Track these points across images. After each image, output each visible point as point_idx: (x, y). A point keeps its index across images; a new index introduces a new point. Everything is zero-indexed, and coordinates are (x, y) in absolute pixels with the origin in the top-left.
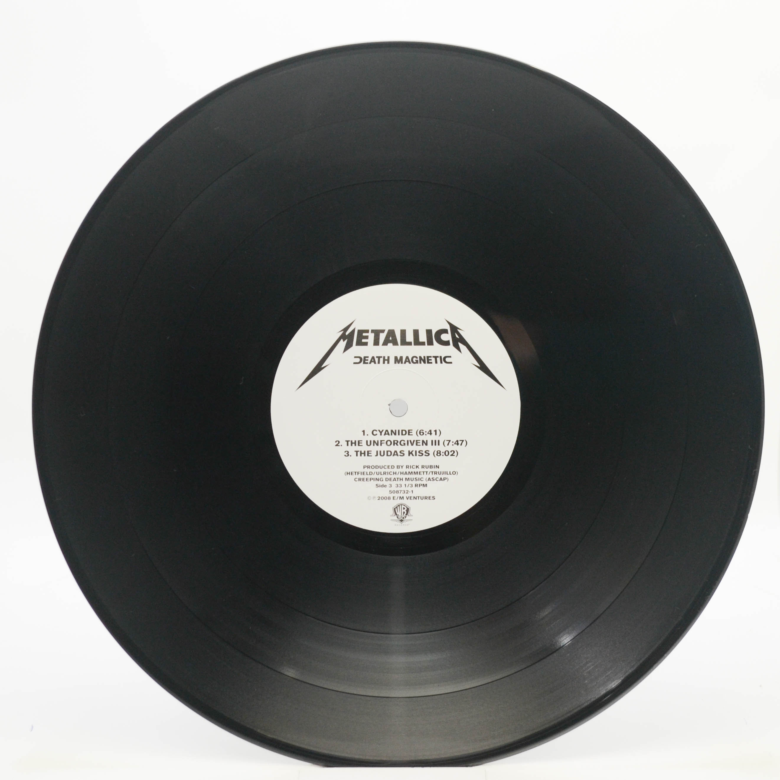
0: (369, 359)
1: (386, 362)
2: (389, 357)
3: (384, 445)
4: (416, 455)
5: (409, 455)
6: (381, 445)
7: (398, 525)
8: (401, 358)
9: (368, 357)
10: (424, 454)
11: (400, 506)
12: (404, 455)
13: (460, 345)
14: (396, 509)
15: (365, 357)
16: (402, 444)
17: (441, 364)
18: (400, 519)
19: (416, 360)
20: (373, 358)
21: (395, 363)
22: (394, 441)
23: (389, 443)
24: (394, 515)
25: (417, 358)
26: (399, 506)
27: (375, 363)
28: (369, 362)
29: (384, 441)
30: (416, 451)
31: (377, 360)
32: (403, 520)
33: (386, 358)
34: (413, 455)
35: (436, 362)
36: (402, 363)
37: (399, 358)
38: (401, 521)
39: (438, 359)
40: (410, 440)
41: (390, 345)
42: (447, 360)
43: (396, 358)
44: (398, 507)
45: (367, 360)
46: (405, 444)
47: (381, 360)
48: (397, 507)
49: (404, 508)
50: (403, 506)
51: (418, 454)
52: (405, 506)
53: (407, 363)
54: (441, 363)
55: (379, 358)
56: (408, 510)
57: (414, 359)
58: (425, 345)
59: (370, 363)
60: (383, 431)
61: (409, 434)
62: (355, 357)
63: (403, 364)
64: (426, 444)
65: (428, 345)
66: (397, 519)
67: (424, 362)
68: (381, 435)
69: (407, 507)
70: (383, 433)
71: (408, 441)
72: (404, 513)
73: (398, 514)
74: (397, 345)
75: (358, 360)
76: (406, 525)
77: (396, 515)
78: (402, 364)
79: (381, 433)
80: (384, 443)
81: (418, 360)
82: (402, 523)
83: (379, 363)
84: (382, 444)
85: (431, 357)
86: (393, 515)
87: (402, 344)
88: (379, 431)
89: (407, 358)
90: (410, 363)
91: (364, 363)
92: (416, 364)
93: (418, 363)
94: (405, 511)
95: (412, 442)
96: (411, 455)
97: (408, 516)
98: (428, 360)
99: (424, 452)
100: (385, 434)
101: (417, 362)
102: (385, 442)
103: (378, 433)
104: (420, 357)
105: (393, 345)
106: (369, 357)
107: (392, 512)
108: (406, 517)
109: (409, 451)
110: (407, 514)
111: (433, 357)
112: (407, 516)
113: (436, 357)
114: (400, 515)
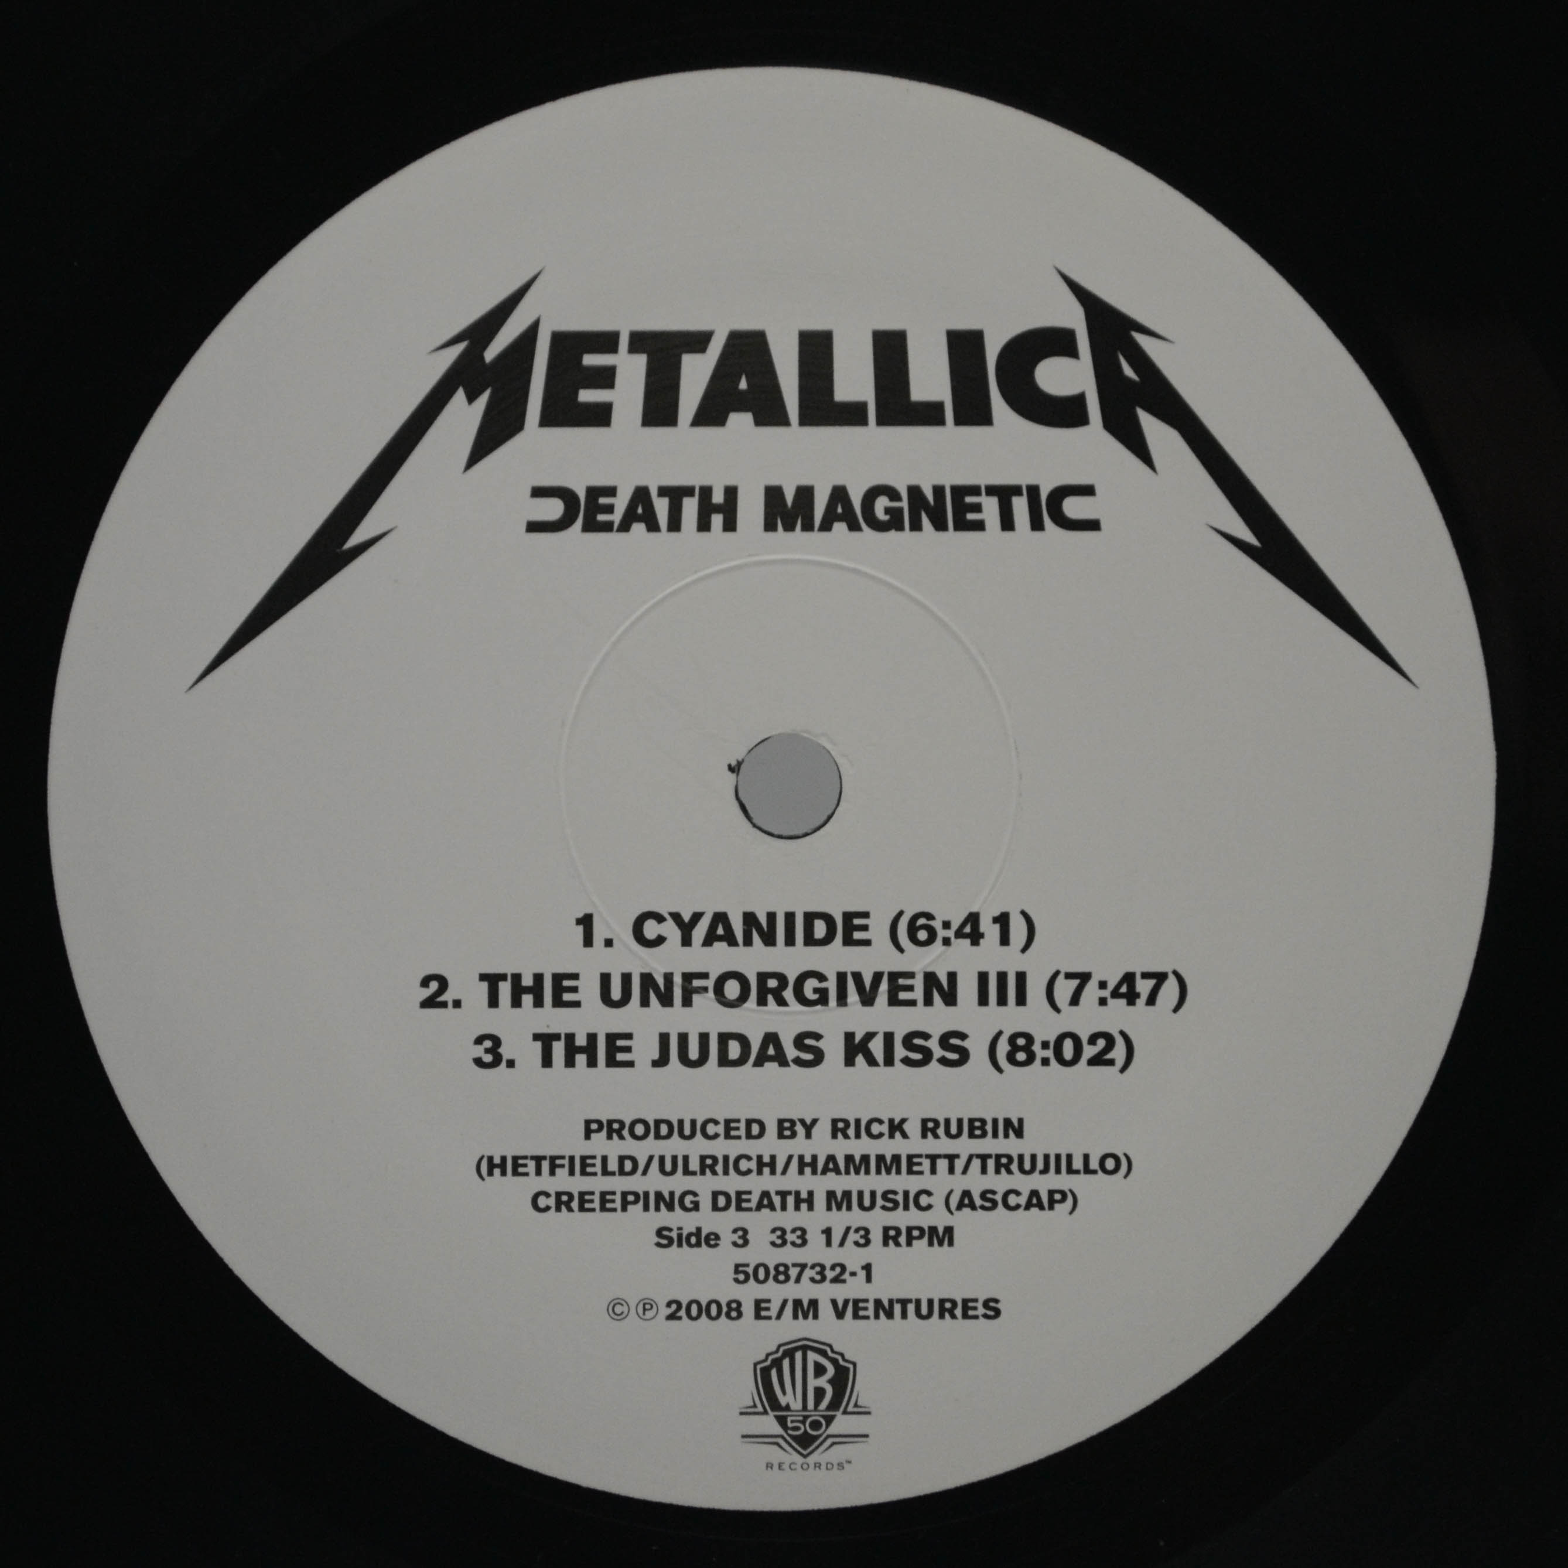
0: (621, 503)
1: (717, 520)
2: (731, 493)
3: (703, 1002)
4: (889, 1061)
5: (849, 1061)
6: (687, 1002)
7: (786, 1466)
8: (805, 494)
9: (611, 492)
10: (938, 1052)
11: (799, 1356)
12: (819, 1057)
13: (1152, 427)
14: (774, 1373)
15: (594, 493)
16: (809, 994)
17: (1038, 534)
18: (797, 1429)
19: (887, 511)
20: (641, 495)
21: (770, 526)
22: (762, 977)
23: (732, 989)
24: (760, 1409)
25: (892, 493)
26: (790, 1354)
27: (653, 526)
28: (617, 517)
29: (705, 976)
30: (889, 1038)
31: (662, 507)
32: (816, 1437)
33: (718, 498)
34: (872, 1061)
35: (1007, 523)
36: (808, 527)
37: (789, 497)
38: (805, 1442)
39: (1020, 506)
40: (856, 969)
41: (740, 421)
42: (1073, 506)
43: (773, 494)
44: (786, 1363)
45: (610, 509)
46: (823, 998)
47: (690, 507)
48: (777, 1363)
49: (820, 1370)
50: (812, 1356)
51: (900, 1052)
52: (823, 1353)
53: (840, 527)
54: (1037, 525)
55: (676, 495)
56: (842, 1378)
57: (881, 504)
58: (941, 422)
59: (625, 526)
60: (697, 917)
61: (848, 941)
62: (539, 492)
63: (816, 537)
64: (950, 998)
65: (959, 421)
66: (778, 1430)
67: (940, 525)
68: (686, 941)
69: (834, 1362)
70: (700, 932)
71: (841, 977)
72: (820, 1393)
73: (783, 1401)
74: (785, 422)
75: (553, 509)
76: (829, 1466)
77: (775, 1404)
78: (807, 535)
79: (686, 928)
80: (705, 989)
81: (900, 510)
82: (805, 1456)
83: (675, 525)
84: (696, 998)
85: (975, 490)
86: (755, 1406)
87: (807, 419)
88: (676, 917)
89: (839, 494)
90: (854, 527)
91: (591, 526)
92: (893, 534)
93: (900, 528)
94: (823, 1382)
95: (868, 981)
96: (860, 1059)
97: (845, 1412)
98: (961, 509)
99: (933, 1044)
100: (708, 941)
101: (894, 522)
102: (710, 983)
103: (671, 930)
104: (915, 492)
105: (759, 422)
106: (619, 492)
107: (747, 1390)
108: (829, 1420)
109: (849, 1036)
110: (834, 1405)
111: (991, 490)
112: (839, 1414)
113: (1005, 494)
114: (797, 1405)
